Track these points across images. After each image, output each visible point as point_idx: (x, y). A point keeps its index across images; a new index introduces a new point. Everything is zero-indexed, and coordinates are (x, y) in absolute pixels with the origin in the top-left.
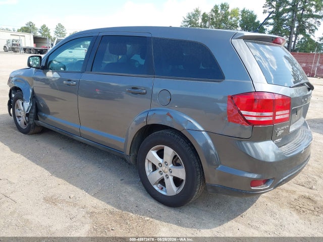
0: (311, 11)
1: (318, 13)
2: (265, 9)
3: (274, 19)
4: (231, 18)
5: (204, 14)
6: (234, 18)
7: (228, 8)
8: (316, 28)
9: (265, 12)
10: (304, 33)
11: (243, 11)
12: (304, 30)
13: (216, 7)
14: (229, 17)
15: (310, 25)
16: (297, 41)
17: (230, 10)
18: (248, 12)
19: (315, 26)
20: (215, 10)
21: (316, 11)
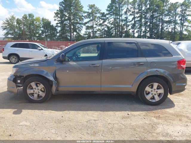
0: (77, 20)
1: (81, 22)
2: (55, 18)
3: (60, 24)
4: (36, 23)
5: (18, 19)
6: (38, 23)
7: (33, 17)
8: (82, 29)
9: (55, 20)
10: (76, 32)
11: (43, 19)
12: (76, 30)
13: (25, 15)
14: (35, 22)
15: (78, 27)
16: (74, 36)
17: (34, 18)
18: (45, 19)
19: (81, 28)
20: (25, 17)
21: (80, 21)
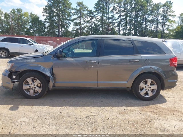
0: (65, 17)
1: (69, 18)
2: (43, 14)
3: (49, 20)
4: (24, 17)
5: (6, 13)
6: (26, 18)
7: (22, 11)
8: (70, 26)
9: (43, 16)
10: (64, 28)
11: (31, 14)
12: (64, 26)
13: (13, 10)
14: (23, 17)
15: (67, 24)
16: (62, 31)
17: (23, 13)
18: (34, 15)
19: (69, 24)
20: (13, 12)
